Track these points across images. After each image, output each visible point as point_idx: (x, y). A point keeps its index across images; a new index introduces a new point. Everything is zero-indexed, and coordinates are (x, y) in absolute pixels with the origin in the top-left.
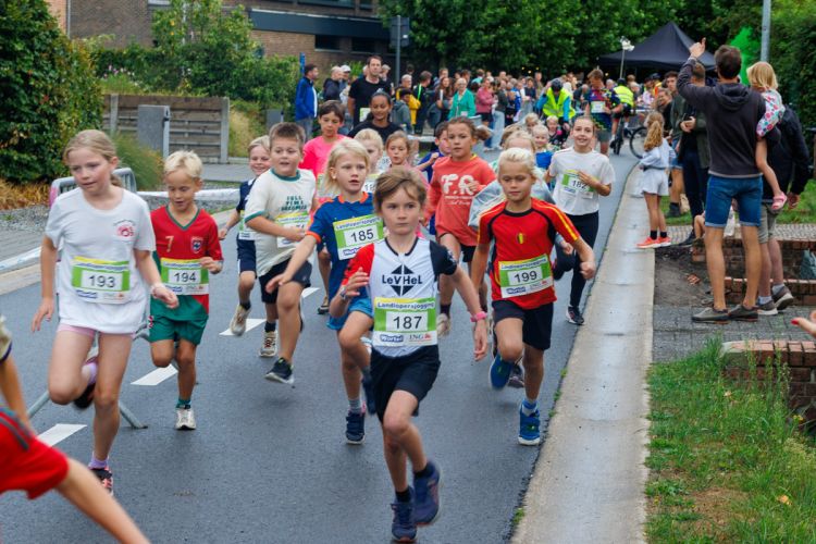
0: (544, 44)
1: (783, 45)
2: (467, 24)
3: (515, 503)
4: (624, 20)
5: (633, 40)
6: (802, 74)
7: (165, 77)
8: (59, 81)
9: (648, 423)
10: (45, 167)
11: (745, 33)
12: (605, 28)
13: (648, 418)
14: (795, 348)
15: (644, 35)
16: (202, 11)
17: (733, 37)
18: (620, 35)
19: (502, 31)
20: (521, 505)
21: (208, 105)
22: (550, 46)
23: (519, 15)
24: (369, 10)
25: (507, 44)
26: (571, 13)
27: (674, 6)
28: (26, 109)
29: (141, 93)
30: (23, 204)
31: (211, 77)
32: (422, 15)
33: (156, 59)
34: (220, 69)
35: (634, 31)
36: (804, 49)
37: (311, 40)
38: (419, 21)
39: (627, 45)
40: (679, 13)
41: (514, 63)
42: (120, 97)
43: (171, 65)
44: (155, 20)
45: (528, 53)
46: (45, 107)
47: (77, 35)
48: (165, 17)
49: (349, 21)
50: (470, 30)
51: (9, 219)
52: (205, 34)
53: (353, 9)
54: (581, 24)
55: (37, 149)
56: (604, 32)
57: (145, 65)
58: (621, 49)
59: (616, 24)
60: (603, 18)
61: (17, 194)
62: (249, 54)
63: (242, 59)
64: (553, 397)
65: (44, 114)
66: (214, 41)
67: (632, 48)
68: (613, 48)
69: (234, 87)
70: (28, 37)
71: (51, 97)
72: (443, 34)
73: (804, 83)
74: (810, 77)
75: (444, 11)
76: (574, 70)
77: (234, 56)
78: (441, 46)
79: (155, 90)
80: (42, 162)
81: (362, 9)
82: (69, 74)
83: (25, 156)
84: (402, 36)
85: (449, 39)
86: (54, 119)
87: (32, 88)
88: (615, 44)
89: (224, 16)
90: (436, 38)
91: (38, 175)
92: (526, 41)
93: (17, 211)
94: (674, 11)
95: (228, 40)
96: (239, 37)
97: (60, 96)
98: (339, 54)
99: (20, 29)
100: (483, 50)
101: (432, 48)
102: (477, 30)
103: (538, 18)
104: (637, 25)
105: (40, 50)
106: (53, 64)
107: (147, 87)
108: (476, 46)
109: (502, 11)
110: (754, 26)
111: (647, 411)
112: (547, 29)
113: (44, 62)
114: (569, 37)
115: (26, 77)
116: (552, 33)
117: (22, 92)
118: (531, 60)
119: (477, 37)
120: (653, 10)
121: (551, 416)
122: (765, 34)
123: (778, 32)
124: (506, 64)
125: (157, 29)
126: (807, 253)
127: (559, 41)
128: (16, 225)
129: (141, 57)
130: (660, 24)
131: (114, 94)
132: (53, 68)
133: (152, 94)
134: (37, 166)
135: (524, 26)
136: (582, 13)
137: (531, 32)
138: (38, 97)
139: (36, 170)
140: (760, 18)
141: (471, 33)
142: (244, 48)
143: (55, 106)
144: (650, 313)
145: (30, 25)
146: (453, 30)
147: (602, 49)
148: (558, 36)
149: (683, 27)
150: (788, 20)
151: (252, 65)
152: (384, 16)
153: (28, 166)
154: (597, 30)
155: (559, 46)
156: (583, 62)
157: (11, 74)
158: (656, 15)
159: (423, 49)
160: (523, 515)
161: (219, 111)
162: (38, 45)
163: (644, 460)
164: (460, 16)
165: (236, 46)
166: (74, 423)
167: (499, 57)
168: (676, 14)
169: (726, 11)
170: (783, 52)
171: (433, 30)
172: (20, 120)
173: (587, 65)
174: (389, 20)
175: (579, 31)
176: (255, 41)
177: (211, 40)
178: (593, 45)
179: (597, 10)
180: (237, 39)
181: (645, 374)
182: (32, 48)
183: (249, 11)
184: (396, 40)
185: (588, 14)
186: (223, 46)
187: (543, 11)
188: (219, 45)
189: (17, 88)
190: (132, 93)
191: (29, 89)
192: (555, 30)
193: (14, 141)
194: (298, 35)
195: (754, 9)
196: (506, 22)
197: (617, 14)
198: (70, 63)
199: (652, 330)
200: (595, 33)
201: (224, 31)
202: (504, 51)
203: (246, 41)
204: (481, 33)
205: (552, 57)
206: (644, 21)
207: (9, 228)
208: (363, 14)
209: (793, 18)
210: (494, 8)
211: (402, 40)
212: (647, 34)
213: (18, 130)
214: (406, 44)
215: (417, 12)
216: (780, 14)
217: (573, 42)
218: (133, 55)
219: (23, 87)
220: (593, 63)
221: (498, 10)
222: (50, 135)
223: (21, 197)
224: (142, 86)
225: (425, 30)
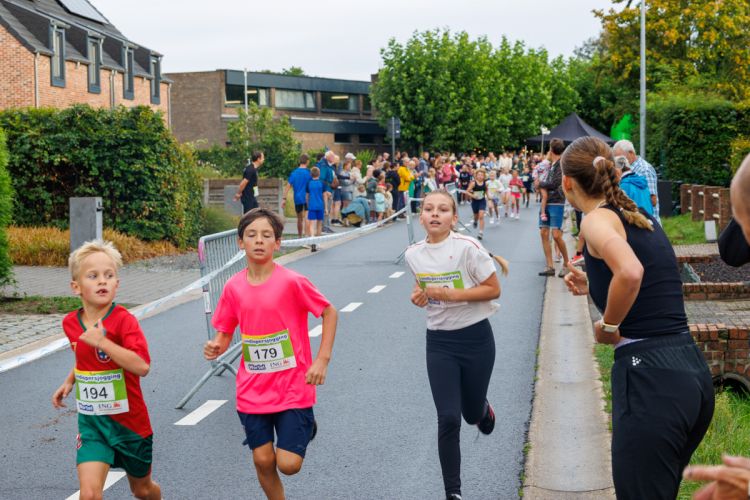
0: (488, 133)
1: (654, 126)
2: (436, 121)
3: (523, 440)
4: (542, 114)
5: (548, 126)
6: (669, 145)
7: (237, 166)
8: (173, 172)
9: (601, 383)
10: (167, 230)
11: (626, 118)
12: (529, 119)
13: (601, 380)
14: (713, 329)
15: (555, 123)
16: (261, 120)
17: (618, 122)
18: (540, 124)
19: (460, 125)
20: (527, 441)
21: (269, 184)
22: (492, 134)
23: (471, 115)
24: (370, 115)
25: (464, 133)
26: (506, 110)
27: (575, 102)
28: (153, 192)
29: (223, 178)
30: (154, 256)
31: (268, 165)
32: (406, 117)
33: (231, 155)
34: (274, 160)
35: (549, 121)
36: (669, 128)
37: (332, 137)
38: (404, 121)
39: (545, 131)
40: (579, 107)
41: (469, 146)
42: (210, 181)
43: (242, 158)
44: (229, 129)
45: (478, 139)
46: (165, 190)
47: (183, 140)
48: (236, 127)
49: (356, 123)
50: (438, 125)
51: (147, 266)
52: (263, 136)
53: (358, 114)
54: (513, 118)
55: (161, 218)
56: (529, 123)
57: (224, 159)
58: (540, 134)
59: (537, 117)
60: (527, 112)
61: (149, 249)
62: (293, 148)
63: (289, 152)
64: (533, 369)
65: (165, 195)
66: (269, 141)
67: (549, 132)
68: (535, 133)
69: (284, 171)
70: (152, 143)
71: (169, 183)
72: (420, 129)
73: (671, 151)
74: (675, 147)
75: (421, 113)
76: (509, 149)
77: (283, 151)
78: (419, 138)
79: (232, 175)
80: (165, 226)
81: (364, 114)
82: (180, 167)
83: (153, 223)
84: (395, 131)
85: (425, 132)
86: (171, 198)
87: (156, 178)
88: (537, 130)
89: (275, 124)
90: (416, 132)
91: (162, 236)
92: (476, 131)
93: (151, 260)
94: (575, 106)
95: (279, 140)
96: (286, 137)
97: (175, 183)
98: (351, 146)
99: (147, 138)
100: (448, 139)
101: (413, 139)
102: (443, 125)
103: (484, 115)
104: (551, 116)
105: (160, 152)
106: (169, 160)
107: (226, 174)
108: (443, 136)
109: (459, 111)
110: (633, 113)
111: (600, 376)
112: (489, 122)
113: (163, 160)
114: (505, 127)
115: (152, 170)
116: (494, 125)
117: (150, 181)
118: (481, 144)
119: (444, 131)
120: (561, 106)
121: (535, 381)
122: (643, 118)
123: (652, 117)
124: (464, 147)
125: (231, 135)
126: (686, 265)
127: (499, 130)
128: (152, 270)
129: (221, 154)
130: (566, 115)
131: (205, 180)
132: (169, 164)
133: (230, 178)
134: (162, 229)
135: (475, 120)
136: (513, 110)
137: (479, 125)
138: (160, 183)
139: (161, 232)
140: (638, 108)
141: (439, 127)
142: (290, 144)
143: (172, 189)
144: (587, 310)
145: (152, 136)
146: (427, 126)
147: (528, 135)
148: (498, 126)
149: (582, 116)
150: (657, 108)
151: (295, 156)
152: (380, 119)
153: (155, 230)
154: (523, 121)
155: (499, 134)
156: (516, 144)
157: (142, 169)
158: (563, 109)
159: (407, 140)
160: (530, 447)
161: (277, 187)
162: (158, 149)
163: (603, 408)
164: (432, 116)
165: (283, 143)
166: (219, 399)
167: (458, 143)
168: (577, 108)
169: (610, 104)
170: (654, 131)
171: (413, 126)
172: (149, 200)
173: (518, 145)
174: (384, 121)
175: (512, 122)
176: (297, 138)
177: (268, 141)
178: (522, 132)
179: (523, 107)
180: (285, 138)
181: (592, 351)
182: (155, 152)
183: (290, 120)
184: (391, 134)
185: (517, 110)
186: (276, 144)
187: (487, 110)
188: (273, 143)
189: (146, 178)
190: (216, 178)
191: (153, 178)
192: (495, 122)
193: (146, 213)
194: (322, 135)
195: (633, 102)
196: (462, 118)
197: (537, 110)
198: (180, 160)
199: (590, 321)
200: (523, 124)
201: (276, 134)
202: (461, 139)
203: (291, 139)
204: (446, 127)
205: (494, 141)
206: (555, 113)
207: (148, 272)
208: (366, 117)
209: (661, 107)
210: (454, 109)
211: (396, 134)
212: (558, 122)
213: (148, 206)
214: (398, 137)
215: (402, 114)
216: (651, 104)
217: (508, 130)
218: (216, 153)
219: (150, 177)
220: (522, 144)
221: (457, 111)
222: (169, 208)
223: (152, 251)
224: (222, 174)
225: (408, 127)
